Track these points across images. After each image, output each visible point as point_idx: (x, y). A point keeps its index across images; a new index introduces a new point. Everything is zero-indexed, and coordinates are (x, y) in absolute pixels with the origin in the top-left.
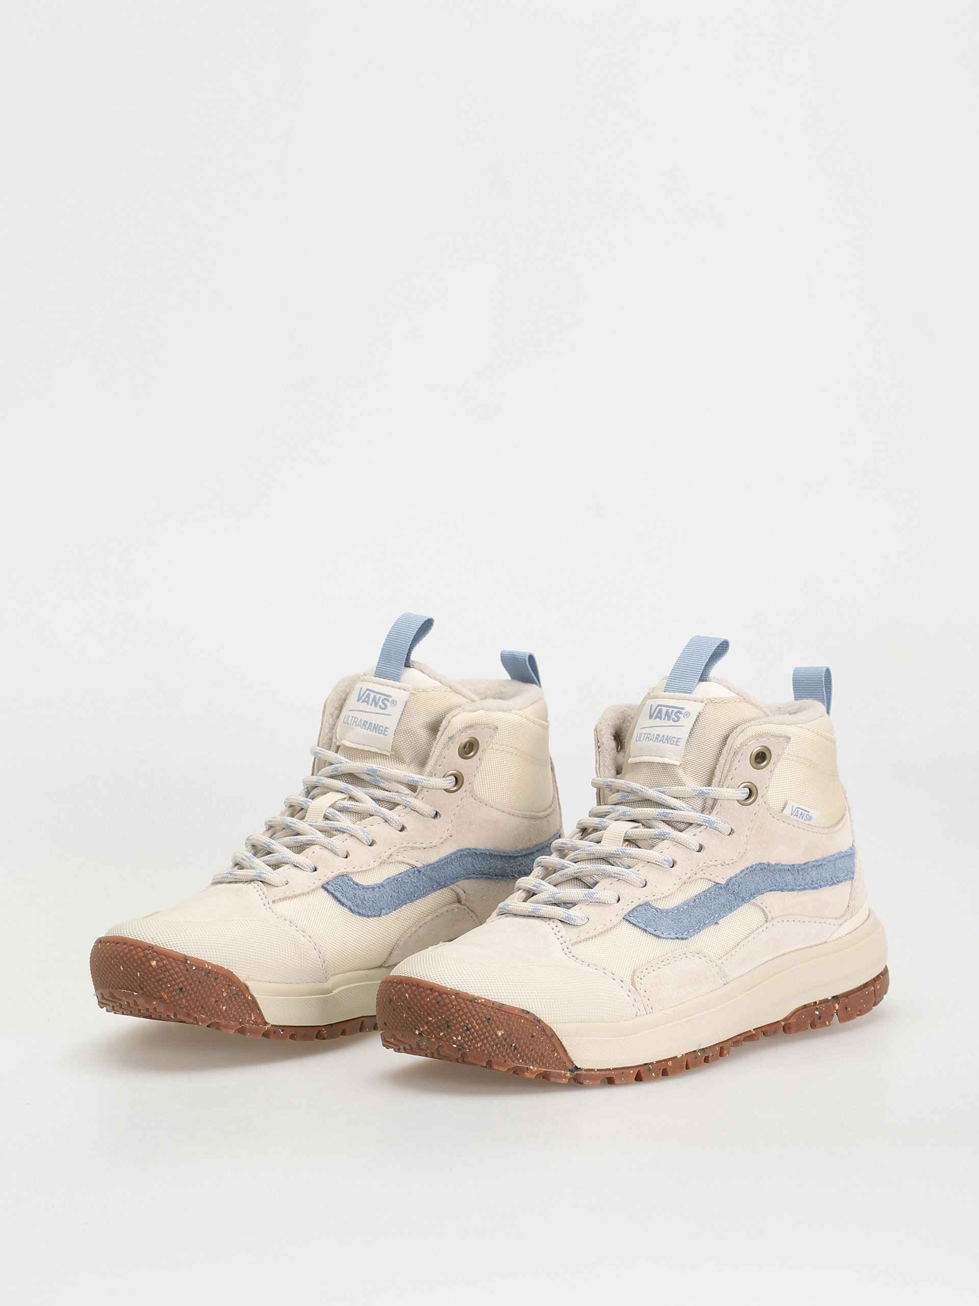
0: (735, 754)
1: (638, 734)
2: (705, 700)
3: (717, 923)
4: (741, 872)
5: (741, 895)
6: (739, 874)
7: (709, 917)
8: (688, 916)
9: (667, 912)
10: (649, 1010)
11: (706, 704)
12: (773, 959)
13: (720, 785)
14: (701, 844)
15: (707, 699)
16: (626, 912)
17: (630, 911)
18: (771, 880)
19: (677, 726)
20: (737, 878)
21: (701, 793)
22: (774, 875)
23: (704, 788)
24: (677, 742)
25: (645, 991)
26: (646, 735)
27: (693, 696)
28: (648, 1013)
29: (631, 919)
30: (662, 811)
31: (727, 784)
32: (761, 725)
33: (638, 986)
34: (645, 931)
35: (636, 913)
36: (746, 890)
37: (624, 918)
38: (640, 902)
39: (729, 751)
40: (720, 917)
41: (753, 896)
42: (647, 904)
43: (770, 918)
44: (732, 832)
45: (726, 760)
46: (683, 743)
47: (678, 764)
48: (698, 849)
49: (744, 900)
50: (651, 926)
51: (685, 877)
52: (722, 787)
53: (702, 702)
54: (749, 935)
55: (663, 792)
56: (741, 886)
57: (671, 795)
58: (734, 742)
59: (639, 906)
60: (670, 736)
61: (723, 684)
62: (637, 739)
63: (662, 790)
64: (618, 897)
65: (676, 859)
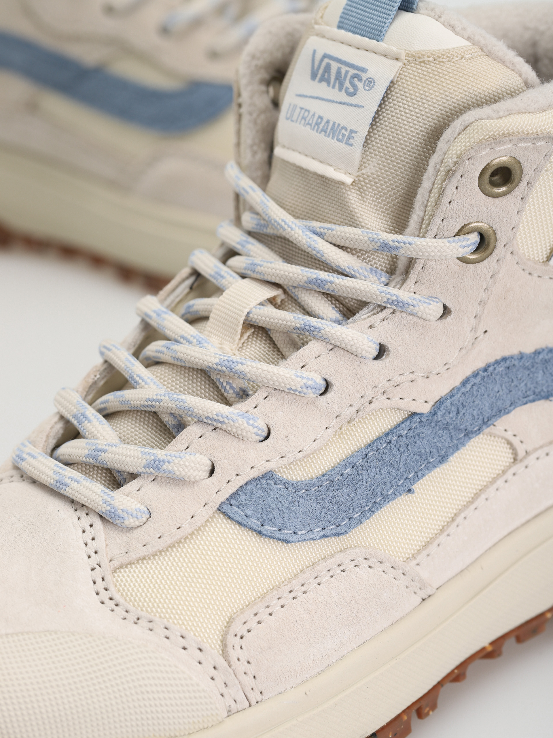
0: (449, 173)
1: (290, 105)
2: (403, 57)
3: (410, 490)
4: (464, 383)
5: (462, 427)
6: (459, 389)
7: (393, 482)
8: (350, 489)
9: (308, 486)
10: (254, 697)
11: (404, 64)
12: (528, 522)
13: (421, 233)
14: (383, 343)
15: (408, 55)
16: (224, 496)
17: (233, 494)
18: (526, 385)
19: (352, 105)
20: (453, 399)
21: (385, 247)
22: (531, 375)
23: (391, 238)
24: (349, 138)
25: (249, 662)
26: (303, 111)
27: (382, 46)
28: (253, 702)
29: (233, 511)
30: (315, 276)
31: (433, 229)
32: (501, 118)
33: (233, 655)
34: (260, 533)
35: (243, 498)
36: (473, 416)
37: (219, 510)
38: (254, 474)
39: (438, 167)
40: (417, 478)
41: (486, 422)
42: (268, 476)
43: (521, 453)
44: (446, 311)
45: (434, 184)
46: (359, 140)
47: (348, 180)
48: (376, 353)
49: (468, 434)
50: (271, 522)
51: (349, 411)
52: (423, 236)
53: (397, 59)
54: (477, 496)
55: (320, 235)
56: (462, 411)
57: (333, 242)
58: (448, 150)
59: (251, 481)
60: (339, 125)
61: (442, 20)
62: (288, 115)
63: (318, 230)
64: (210, 464)
65: (330, 379)
